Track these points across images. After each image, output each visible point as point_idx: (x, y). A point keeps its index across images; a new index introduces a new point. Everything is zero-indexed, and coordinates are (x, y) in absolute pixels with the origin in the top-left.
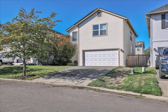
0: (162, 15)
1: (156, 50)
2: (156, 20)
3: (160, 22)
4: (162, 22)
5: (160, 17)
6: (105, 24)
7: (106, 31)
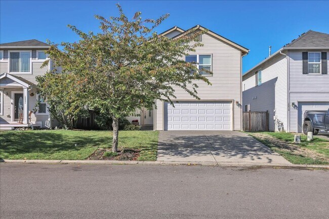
0: (303, 53)
1: (295, 106)
2: (295, 60)
3: (300, 63)
4: (303, 63)
5: (300, 55)
6: (208, 56)
7: (210, 68)
